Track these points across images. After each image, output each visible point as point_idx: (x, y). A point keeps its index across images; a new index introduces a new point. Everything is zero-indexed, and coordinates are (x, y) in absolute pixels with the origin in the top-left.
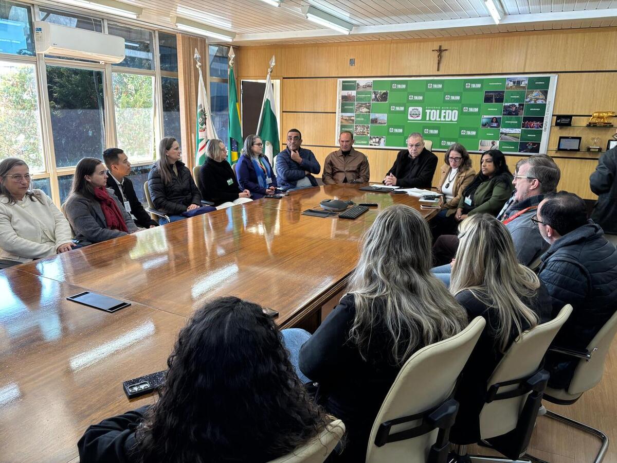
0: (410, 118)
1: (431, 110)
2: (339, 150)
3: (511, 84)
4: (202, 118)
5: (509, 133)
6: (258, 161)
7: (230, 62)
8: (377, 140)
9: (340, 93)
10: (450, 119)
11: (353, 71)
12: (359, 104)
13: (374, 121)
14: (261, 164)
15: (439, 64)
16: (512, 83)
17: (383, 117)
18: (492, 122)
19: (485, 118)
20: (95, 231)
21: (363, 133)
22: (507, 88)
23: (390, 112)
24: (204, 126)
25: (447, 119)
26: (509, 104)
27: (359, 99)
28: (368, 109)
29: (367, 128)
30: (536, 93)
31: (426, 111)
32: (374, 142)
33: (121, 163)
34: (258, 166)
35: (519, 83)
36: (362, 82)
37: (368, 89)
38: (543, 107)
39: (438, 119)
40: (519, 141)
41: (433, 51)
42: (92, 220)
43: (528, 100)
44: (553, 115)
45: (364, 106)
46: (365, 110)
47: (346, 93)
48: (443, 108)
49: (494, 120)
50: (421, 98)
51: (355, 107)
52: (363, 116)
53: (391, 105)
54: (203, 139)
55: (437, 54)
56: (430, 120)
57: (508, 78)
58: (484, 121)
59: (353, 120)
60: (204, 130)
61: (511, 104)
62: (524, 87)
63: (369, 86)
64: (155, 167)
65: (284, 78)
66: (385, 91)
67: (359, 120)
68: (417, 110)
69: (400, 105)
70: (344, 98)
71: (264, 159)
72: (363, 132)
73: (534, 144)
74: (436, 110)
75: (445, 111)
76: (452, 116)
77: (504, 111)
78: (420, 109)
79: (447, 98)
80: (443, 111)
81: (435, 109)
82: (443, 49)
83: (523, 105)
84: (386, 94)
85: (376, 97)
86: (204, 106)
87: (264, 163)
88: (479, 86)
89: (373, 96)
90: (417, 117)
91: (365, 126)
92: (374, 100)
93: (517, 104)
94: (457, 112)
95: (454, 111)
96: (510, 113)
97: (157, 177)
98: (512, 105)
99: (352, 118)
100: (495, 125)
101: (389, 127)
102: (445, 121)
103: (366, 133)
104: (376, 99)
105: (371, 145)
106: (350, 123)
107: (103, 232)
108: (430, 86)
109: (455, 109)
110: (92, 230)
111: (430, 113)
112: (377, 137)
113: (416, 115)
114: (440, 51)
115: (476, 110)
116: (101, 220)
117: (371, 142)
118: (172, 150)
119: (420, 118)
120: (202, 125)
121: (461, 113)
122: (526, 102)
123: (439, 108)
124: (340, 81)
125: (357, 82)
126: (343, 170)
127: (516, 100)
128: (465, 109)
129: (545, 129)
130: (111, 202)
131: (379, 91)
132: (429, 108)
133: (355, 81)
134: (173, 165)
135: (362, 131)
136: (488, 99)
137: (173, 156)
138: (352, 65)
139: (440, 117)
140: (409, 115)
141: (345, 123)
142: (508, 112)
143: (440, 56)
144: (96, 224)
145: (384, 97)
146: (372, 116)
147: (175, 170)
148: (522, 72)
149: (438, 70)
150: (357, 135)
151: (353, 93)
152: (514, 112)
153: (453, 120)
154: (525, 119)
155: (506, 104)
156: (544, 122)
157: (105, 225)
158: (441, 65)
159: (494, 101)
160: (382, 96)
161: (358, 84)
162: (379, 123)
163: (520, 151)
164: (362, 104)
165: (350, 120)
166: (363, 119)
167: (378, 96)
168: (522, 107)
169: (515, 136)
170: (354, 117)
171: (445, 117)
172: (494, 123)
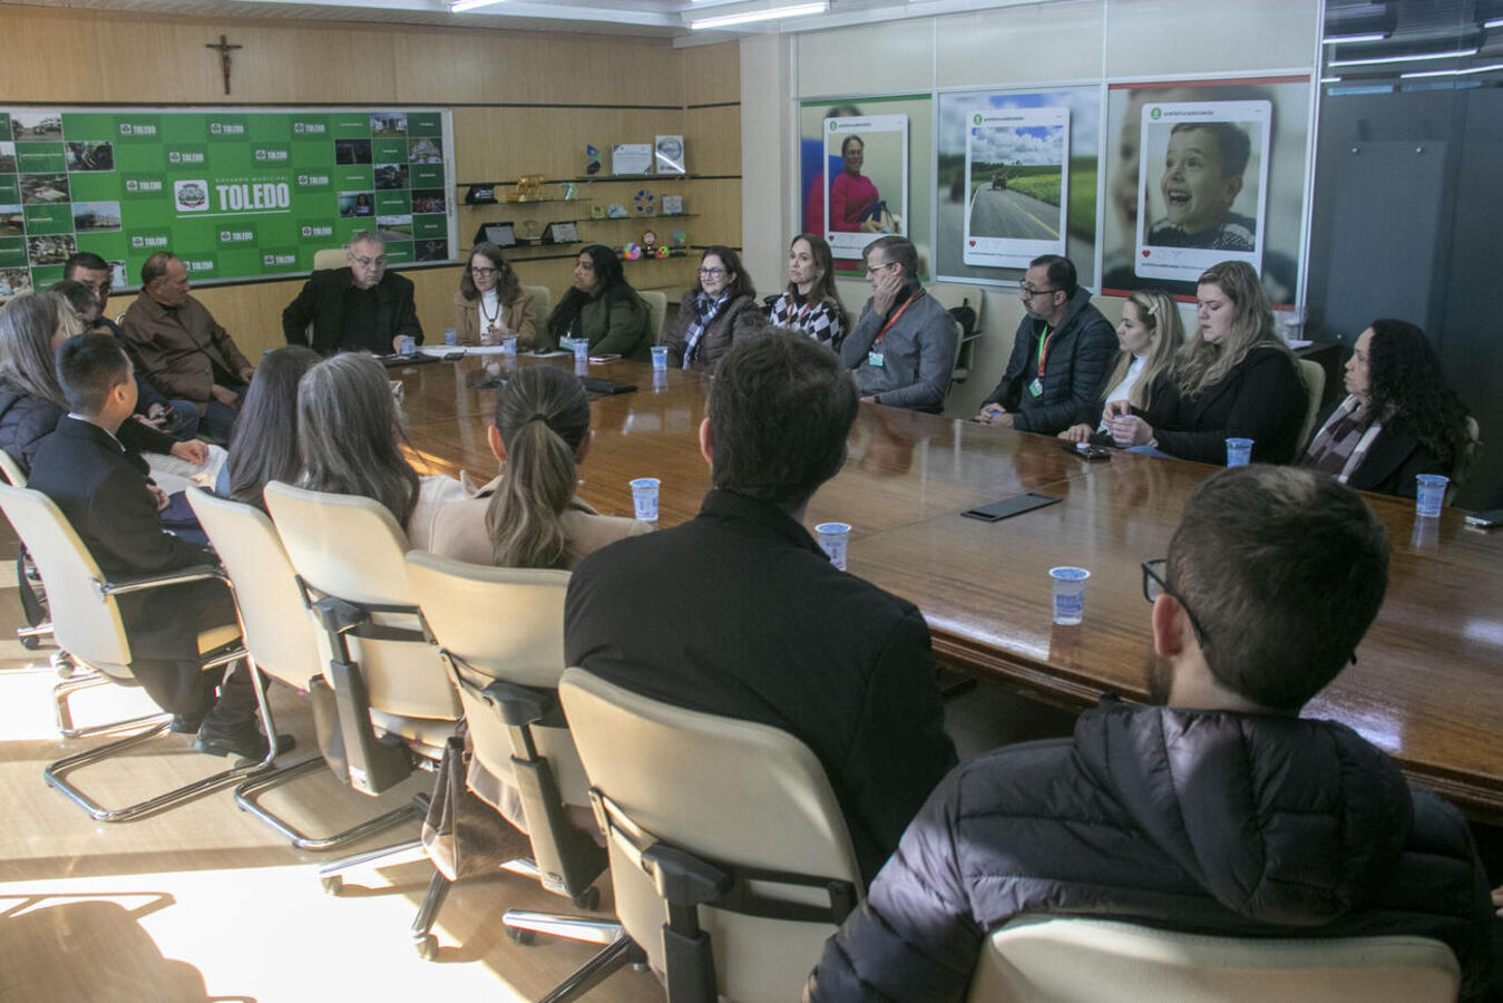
0: (180, 207)
1: (230, 184)
3: (379, 126)
5: (393, 226)
10: (273, 205)
12: (29, 177)
13: (86, 222)
15: (227, 76)
16: (381, 123)
17: (109, 210)
18: (359, 204)
19: (344, 196)
21: (54, 258)
22: (375, 134)
23: (126, 197)
25: (267, 206)
26: (382, 166)
27: (26, 165)
28: (62, 190)
29: (68, 243)
30: (423, 145)
31: (218, 188)
35: (391, 123)
37: (52, 138)
38: (439, 169)
39: (247, 206)
40: (412, 239)
41: (209, 46)
43: (413, 157)
44: (458, 185)
45: (47, 182)
46: (52, 194)
48: (254, 179)
49: (362, 201)
50: (199, 158)
51: (19, 188)
52: (51, 211)
53: (126, 176)
55: (215, 54)
56: (230, 209)
57: (372, 114)
58: (344, 203)
59: (19, 225)
61: (386, 165)
62: (403, 131)
63: (51, 129)
66: (101, 143)
67: (39, 224)
68: (196, 186)
69: (149, 178)
72: (56, 254)
73: (438, 243)
74: (241, 184)
75: (260, 186)
76: (276, 196)
77: (377, 181)
78: (202, 185)
79: (261, 155)
80: (256, 187)
81: (237, 183)
82: (231, 43)
83: (406, 167)
84: (106, 149)
85: (78, 157)
88: (321, 128)
89: (71, 156)
90: (199, 203)
91: (59, 238)
92: (72, 167)
93: (396, 166)
94: (285, 186)
95: (280, 186)
96: (387, 185)
98: (389, 168)
99: (15, 219)
100: (365, 210)
101: (130, 233)
102: (264, 209)
104: (79, 163)
106: (11, 232)
108: (216, 128)
109: (280, 182)
111: (227, 192)
113: (195, 198)
114: (224, 48)
115: (325, 180)
119: (205, 206)
121: (296, 190)
122: (412, 161)
123: (244, 180)
125: (13, 117)
127: (394, 158)
128: (303, 180)
129: (451, 211)
131: (86, 143)
132: (223, 180)
133: (9, 116)
135: (52, 251)
136: (343, 157)
139: (252, 201)
140: (178, 202)
142: (385, 181)
143: (226, 61)
145: (103, 158)
146: (78, 209)
149: (228, 91)
150: (40, 263)
151: (6, 148)
152: (394, 181)
153: (282, 205)
154: (416, 195)
155: (378, 167)
156: (447, 199)
158: (232, 81)
159: (354, 160)
160: (96, 153)
161: (16, 124)
162: (102, 226)
163: (417, 260)
164: (40, 177)
165: (12, 223)
166: (50, 219)
167: (83, 156)
168: (405, 171)
169: (403, 230)
170: (20, 214)
171: (262, 200)
172: (361, 206)
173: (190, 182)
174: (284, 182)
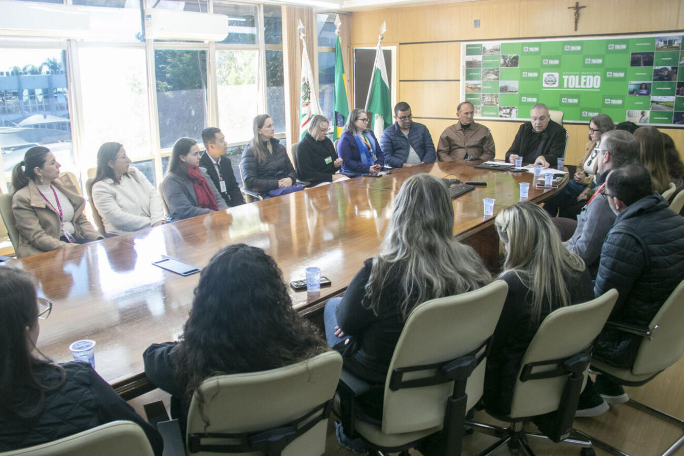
0: (544, 85)
1: (570, 75)
2: (458, 123)
3: (661, 44)
4: (305, 91)
5: (661, 102)
6: (362, 137)
7: (337, 31)
8: (508, 111)
9: (464, 58)
10: (591, 87)
11: (478, 33)
12: (486, 70)
13: (504, 89)
14: (366, 140)
15: (576, 22)
17: (514, 84)
18: (641, 88)
19: (632, 84)
20: (186, 210)
21: (491, 104)
22: (657, 49)
23: (522, 79)
24: (307, 101)
25: (588, 86)
26: (660, 68)
27: (486, 65)
28: (497, 75)
29: (496, 98)
31: (564, 77)
32: (504, 114)
33: (217, 142)
34: (361, 142)
35: (671, 42)
36: (489, 45)
37: (496, 53)
39: (577, 86)
40: (673, 110)
41: (569, 8)
42: (184, 198)
45: (492, 72)
46: (493, 77)
47: (470, 58)
48: (583, 73)
49: (643, 87)
50: (557, 62)
51: (481, 74)
52: (491, 84)
53: (522, 70)
54: (305, 115)
55: (573, 11)
56: (568, 87)
57: (658, 38)
58: (632, 87)
59: (479, 89)
60: (307, 105)
61: (662, 67)
62: (678, 47)
63: (496, 50)
64: (249, 145)
65: (401, 44)
66: (515, 55)
67: (486, 89)
68: (553, 76)
69: (532, 71)
70: (469, 64)
71: (369, 135)
72: (491, 102)
74: (575, 75)
75: (585, 77)
76: (593, 82)
77: (654, 76)
78: (556, 75)
79: (588, 61)
80: (583, 77)
81: (574, 75)
82: (580, 5)
83: (676, 68)
84: (516, 58)
85: (505, 62)
86: (308, 79)
87: (368, 139)
88: (624, 47)
89: (502, 61)
90: (553, 84)
91: (493, 95)
92: (502, 65)
93: (669, 68)
94: (599, 77)
95: (596, 77)
97: (250, 155)
99: (478, 86)
100: (644, 92)
101: (521, 95)
102: (586, 88)
103: (495, 103)
104: (505, 64)
105: (501, 116)
106: (476, 91)
107: (194, 210)
108: (567, 48)
109: (596, 75)
110: (184, 208)
111: (568, 79)
112: (508, 108)
113: (552, 81)
114: (577, 8)
115: (622, 75)
116: (192, 198)
117: (501, 113)
118: (264, 128)
119: (556, 85)
120: (305, 99)
121: (605, 79)
122: (681, 65)
123: (579, 73)
124: (463, 45)
125: (483, 46)
126: (463, 146)
127: (668, 63)
128: (609, 74)
130: (202, 181)
131: (509, 56)
132: (567, 73)
133: (481, 45)
134: (267, 142)
135: (490, 101)
136: (635, 62)
137: (265, 134)
138: (476, 27)
139: (580, 84)
140: (544, 82)
141: (470, 92)
143: (577, 14)
144: (188, 202)
145: (514, 62)
146: (502, 83)
147: (270, 147)
148: (674, 29)
149: (576, 30)
150: (485, 105)
151: (479, 58)
152: (667, 76)
153: (595, 87)
155: (657, 68)
157: (197, 203)
158: (579, 24)
159: (642, 64)
160: (512, 60)
161: (484, 48)
162: (510, 91)
163: (674, 123)
164: (489, 70)
165: (477, 88)
166: (491, 87)
167: (507, 61)
168: (675, 71)
169: (668, 105)
170: (480, 84)
171: (585, 84)
172: (643, 89)
173: (551, 73)
174: (598, 75)
